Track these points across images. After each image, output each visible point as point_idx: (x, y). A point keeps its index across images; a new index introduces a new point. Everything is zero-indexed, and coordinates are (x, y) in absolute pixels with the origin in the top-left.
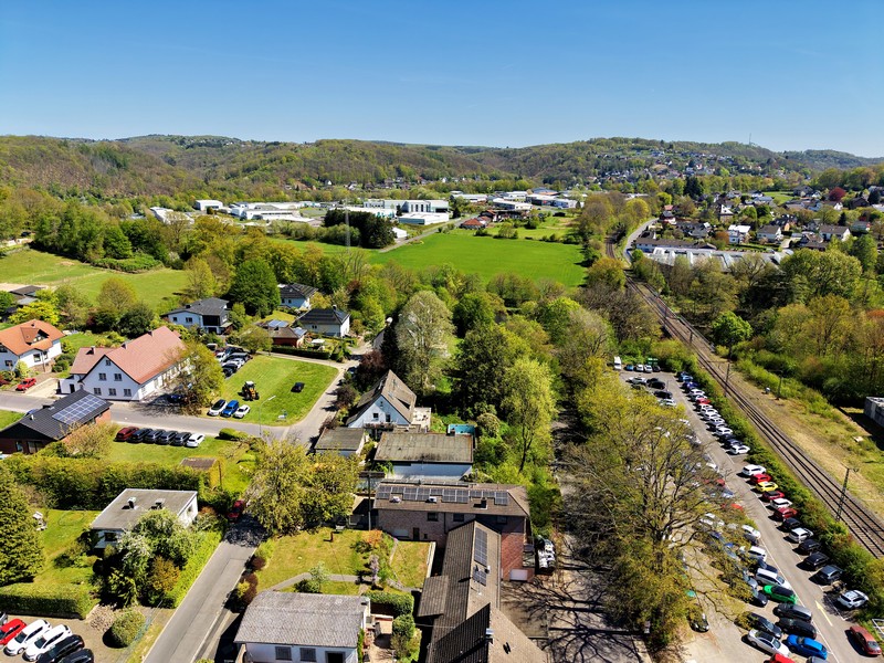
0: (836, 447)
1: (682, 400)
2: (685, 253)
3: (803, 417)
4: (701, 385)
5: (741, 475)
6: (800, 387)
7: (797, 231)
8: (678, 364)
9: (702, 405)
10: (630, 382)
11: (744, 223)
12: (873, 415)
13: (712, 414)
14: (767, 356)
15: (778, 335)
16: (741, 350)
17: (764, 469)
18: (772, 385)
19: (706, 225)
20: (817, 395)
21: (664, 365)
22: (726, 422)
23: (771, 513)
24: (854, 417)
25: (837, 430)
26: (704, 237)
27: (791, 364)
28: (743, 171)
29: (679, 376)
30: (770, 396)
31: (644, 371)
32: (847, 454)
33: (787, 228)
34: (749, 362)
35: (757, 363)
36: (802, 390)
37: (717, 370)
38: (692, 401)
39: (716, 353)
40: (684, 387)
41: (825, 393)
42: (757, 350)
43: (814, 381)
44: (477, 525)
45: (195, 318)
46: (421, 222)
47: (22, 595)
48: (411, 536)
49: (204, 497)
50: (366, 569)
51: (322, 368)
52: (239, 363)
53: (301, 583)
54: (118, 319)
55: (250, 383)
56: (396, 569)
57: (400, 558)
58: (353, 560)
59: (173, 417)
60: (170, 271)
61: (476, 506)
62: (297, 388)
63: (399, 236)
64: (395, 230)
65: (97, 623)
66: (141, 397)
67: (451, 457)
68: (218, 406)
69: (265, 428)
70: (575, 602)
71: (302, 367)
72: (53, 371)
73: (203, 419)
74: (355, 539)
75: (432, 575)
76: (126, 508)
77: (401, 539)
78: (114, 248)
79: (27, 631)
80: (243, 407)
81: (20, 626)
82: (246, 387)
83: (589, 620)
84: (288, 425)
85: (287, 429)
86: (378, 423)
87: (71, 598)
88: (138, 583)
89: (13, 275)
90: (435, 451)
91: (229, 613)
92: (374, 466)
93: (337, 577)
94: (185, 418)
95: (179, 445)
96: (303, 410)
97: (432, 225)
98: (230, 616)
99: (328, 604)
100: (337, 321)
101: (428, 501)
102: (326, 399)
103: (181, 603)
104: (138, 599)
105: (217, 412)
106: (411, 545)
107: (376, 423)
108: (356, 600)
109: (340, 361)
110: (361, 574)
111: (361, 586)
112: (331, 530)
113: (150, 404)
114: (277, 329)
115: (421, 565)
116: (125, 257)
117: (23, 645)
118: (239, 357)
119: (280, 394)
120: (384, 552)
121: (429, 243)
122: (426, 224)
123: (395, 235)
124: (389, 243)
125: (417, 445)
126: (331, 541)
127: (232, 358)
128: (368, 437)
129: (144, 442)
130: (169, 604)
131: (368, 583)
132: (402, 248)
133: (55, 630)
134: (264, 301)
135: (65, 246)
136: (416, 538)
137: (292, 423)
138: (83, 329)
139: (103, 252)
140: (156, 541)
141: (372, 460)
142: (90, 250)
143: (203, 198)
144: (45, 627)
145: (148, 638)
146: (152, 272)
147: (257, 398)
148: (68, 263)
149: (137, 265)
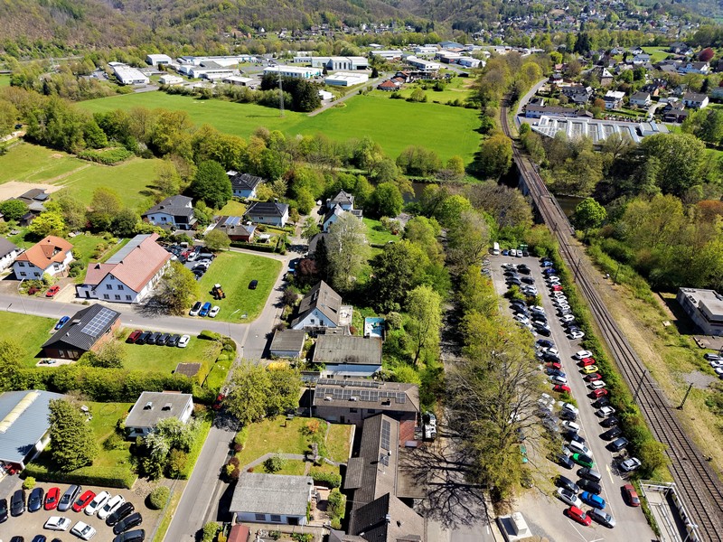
0: (649, 331)
1: (542, 286)
2: (566, 122)
3: (629, 302)
4: (558, 272)
5: (574, 358)
6: (632, 273)
7: (664, 96)
8: (543, 251)
9: (556, 292)
10: (504, 267)
11: (620, 89)
12: (682, 302)
13: (562, 301)
14: (612, 243)
15: (623, 225)
16: (594, 236)
17: (591, 354)
18: (611, 272)
19: (588, 89)
20: (644, 282)
21: (531, 251)
22: (571, 308)
23: (589, 392)
24: (669, 302)
25: (652, 315)
26: (584, 103)
27: (629, 253)
28: (631, 17)
29: (542, 261)
30: (609, 281)
31: (517, 256)
32: (655, 337)
33: (656, 94)
34: (598, 248)
35: (605, 250)
36: (633, 277)
37: (573, 254)
38: (548, 286)
39: (574, 236)
40: (545, 273)
41: (649, 281)
42: (606, 237)
43: (643, 270)
44: (384, 417)
45: (168, 218)
46: (344, 84)
47: (89, 476)
48: (339, 421)
49: (196, 395)
50: (310, 450)
51: (270, 262)
52: (206, 264)
53: (267, 461)
54: (109, 222)
55: (218, 286)
56: (329, 447)
57: (331, 438)
58: (301, 440)
59: (164, 318)
60: (140, 160)
61: (383, 403)
62: (253, 285)
63: (325, 98)
64: (322, 92)
65: (139, 490)
66: (138, 301)
67: (366, 359)
68: (195, 308)
69: (232, 324)
70: (448, 463)
71: (255, 262)
72: (69, 276)
73: (186, 318)
74: (301, 425)
75: (353, 456)
76: (146, 408)
77: (332, 422)
78: (92, 139)
79: (97, 499)
80: (215, 308)
81: (91, 495)
82: (215, 289)
83: (455, 477)
84: (248, 322)
85: (248, 326)
86: (314, 326)
87: (121, 478)
88: (162, 465)
89: (17, 172)
90: (355, 353)
91: (223, 483)
92: (312, 366)
93: (290, 456)
94: (173, 318)
95: (172, 346)
96: (259, 307)
97: (354, 86)
98: (224, 486)
99: (286, 484)
100: (278, 214)
101: (350, 400)
102: (275, 295)
103: (190, 476)
104: (163, 473)
105: (196, 313)
106: (339, 427)
107: (312, 326)
108: (304, 480)
109: (283, 254)
110: (306, 453)
111: (307, 462)
112: (285, 417)
113: (146, 306)
114: (233, 227)
115: (346, 444)
116: (103, 147)
117: (97, 508)
118: (206, 257)
119: (239, 293)
120: (321, 435)
121: (352, 105)
122: (349, 85)
123: (321, 98)
124: (317, 107)
125: (343, 347)
126: (285, 426)
127: (202, 258)
128: (307, 336)
129: (148, 343)
130: (183, 477)
131: (311, 461)
132: (328, 112)
133: (115, 499)
134: (220, 196)
135: (53, 139)
136: (342, 421)
137: (251, 320)
138: (84, 230)
139: (84, 144)
140: (171, 439)
141: (311, 361)
142: (74, 144)
143: (154, 53)
144: (108, 497)
145: (173, 502)
146: (126, 163)
147: (224, 297)
148: (59, 155)
149: (114, 158)
